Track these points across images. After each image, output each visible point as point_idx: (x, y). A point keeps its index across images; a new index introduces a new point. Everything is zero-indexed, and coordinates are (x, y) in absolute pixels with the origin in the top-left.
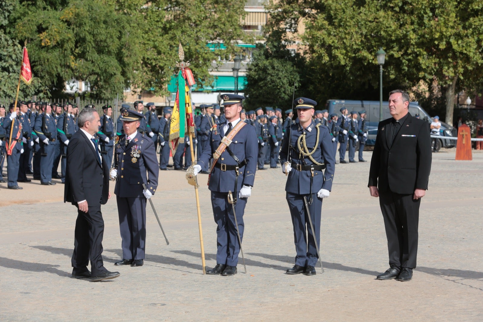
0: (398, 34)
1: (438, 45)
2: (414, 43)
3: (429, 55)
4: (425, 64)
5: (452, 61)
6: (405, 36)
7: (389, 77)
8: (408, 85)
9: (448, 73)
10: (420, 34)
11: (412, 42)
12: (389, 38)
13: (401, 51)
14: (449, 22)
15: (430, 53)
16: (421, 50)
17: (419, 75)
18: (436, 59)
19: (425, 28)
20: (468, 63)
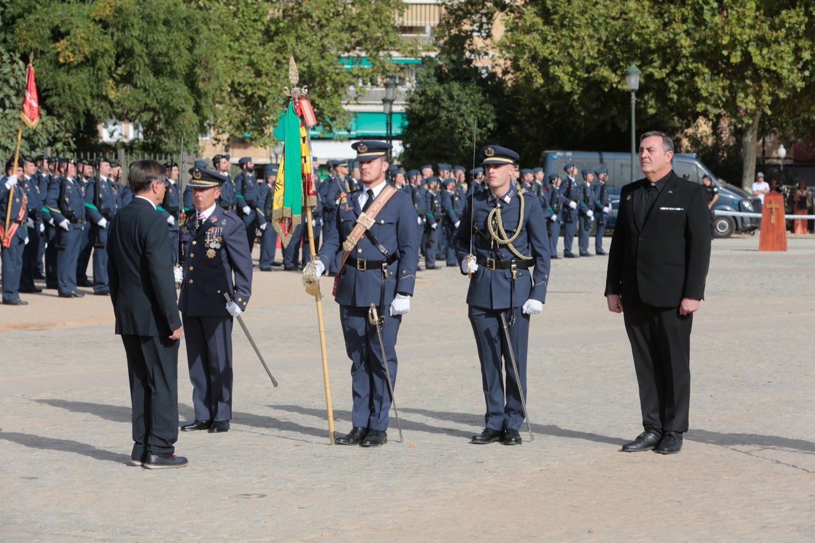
0: (661, 39)
1: (728, 57)
2: (688, 54)
3: (713, 74)
4: (707, 89)
5: (751, 84)
6: (673, 42)
7: (647, 113)
8: (678, 125)
9: (746, 103)
10: (697, 39)
11: (684, 52)
12: (644, 45)
13: (666, 67)
14: (745, 18)
15: (715, 72)
16: (700, 65)
17: (696, 107)
18: (725, 81)
19: (706, 28)
20: (779, 88)
